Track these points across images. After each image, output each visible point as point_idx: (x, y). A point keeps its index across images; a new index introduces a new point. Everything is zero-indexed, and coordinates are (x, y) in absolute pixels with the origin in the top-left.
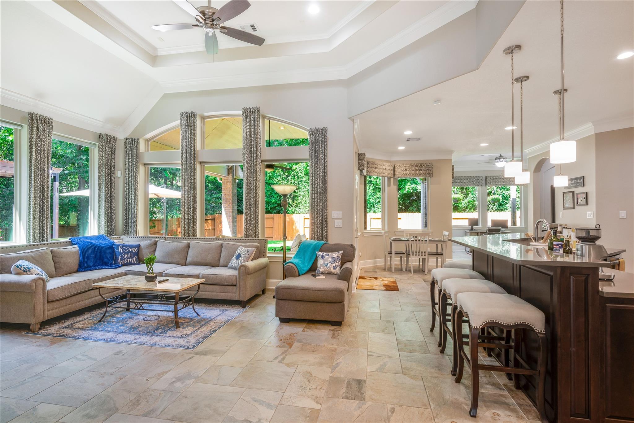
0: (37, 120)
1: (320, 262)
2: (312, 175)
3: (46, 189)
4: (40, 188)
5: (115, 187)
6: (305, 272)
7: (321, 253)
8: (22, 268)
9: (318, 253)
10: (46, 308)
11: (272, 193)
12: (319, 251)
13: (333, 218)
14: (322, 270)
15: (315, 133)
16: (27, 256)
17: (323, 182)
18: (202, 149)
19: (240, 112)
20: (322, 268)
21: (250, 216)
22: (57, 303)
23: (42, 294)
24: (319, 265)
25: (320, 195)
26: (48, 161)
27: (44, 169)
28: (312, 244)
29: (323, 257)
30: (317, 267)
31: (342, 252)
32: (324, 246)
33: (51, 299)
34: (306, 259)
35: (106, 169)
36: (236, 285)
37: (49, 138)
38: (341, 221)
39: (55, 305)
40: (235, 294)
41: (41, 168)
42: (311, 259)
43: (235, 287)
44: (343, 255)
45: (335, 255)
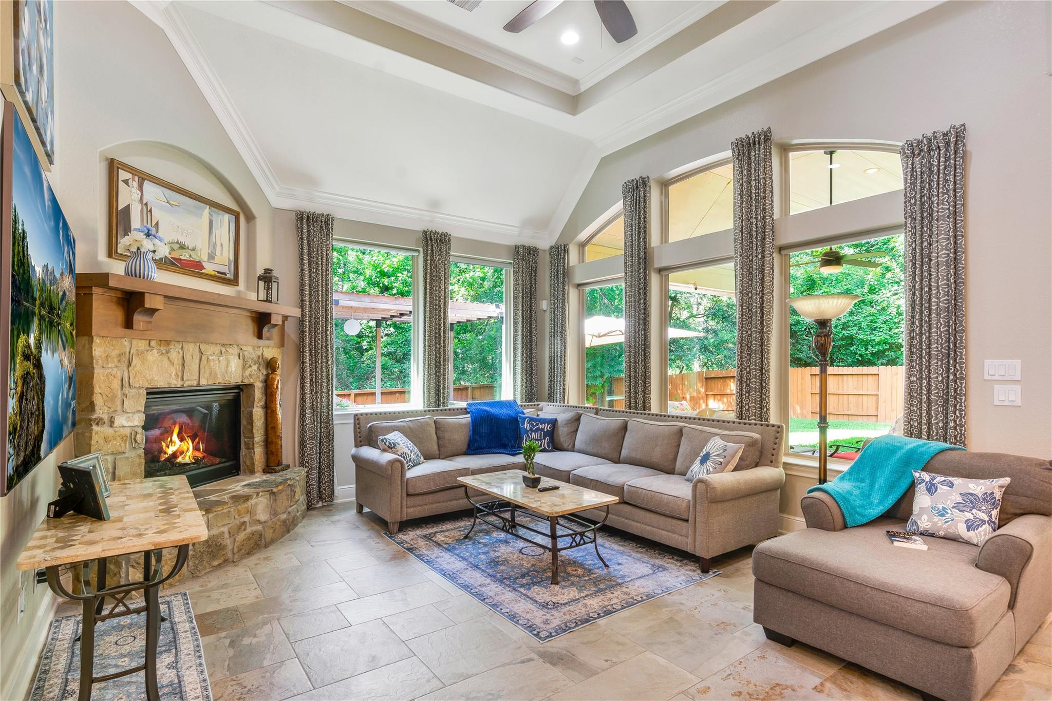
0: (431, 239)
1: (922, 500)
2: (914, 264)
3: (442, 335)
4: (436, 333)
5: (536, 326)
6: (865, 521)
7: (926, 476)
8: (387, 443)
9: (917, 475)
10: (404, 503)
11: (876, 322)
12: (923, 470)
13: (987, 377)
14: (924, 522)
15: (921, 151)
16: (404, 426)
17: (948, 280)
18: (662, 243)
19: (728, 154)
20: (925, 517)
21: (749, 372)
22: (421, 497)
23: (400, 482)
24: (916, 508)
25: (938, 314)
26: (445, 294)
27: (440, 306)
28: (900, 448)
29: (931, 489)
30: (910, 513)
31: (1006, 481)
32: (941, 457)
33: (411, 491)
34: (877, 486)
35: (523, 298)
36: (687, 521)
37: (446, 262)
38: (1018, 387)
39: (418, 500)
40: (686, 539)
41: (436, 305)
42: (892, 487)
43: (685, 524)
44: (1008, 491)
45: (978, 487)
